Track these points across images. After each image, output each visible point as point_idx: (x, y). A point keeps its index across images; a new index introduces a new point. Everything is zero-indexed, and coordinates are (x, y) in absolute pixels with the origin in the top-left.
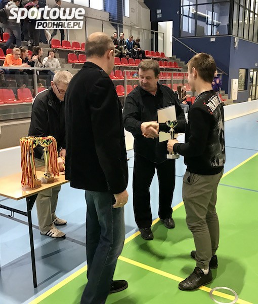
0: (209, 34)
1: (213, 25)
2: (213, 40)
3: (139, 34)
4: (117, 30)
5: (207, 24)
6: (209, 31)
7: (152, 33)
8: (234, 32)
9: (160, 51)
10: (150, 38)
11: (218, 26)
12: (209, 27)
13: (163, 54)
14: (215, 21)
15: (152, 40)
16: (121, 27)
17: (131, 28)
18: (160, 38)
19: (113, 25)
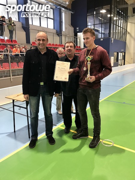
0: (100, 37)
1: (102, 33)
2: (102, 40)
3: (69, 38)
4: (59, 37)
5: (99, 33)
6: (100, 36)
7: (75, 38)
8: (112, 36)
9: (78, 45)
10: (74, 40)
11: (104, 34)
12: (100, 34)
13: (80, 47)
14: (103, 32)
15: (75, 41)
16: (61, 35)
17: (66, 36)
18: (78, 40)
19: (58, 35)
